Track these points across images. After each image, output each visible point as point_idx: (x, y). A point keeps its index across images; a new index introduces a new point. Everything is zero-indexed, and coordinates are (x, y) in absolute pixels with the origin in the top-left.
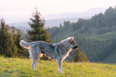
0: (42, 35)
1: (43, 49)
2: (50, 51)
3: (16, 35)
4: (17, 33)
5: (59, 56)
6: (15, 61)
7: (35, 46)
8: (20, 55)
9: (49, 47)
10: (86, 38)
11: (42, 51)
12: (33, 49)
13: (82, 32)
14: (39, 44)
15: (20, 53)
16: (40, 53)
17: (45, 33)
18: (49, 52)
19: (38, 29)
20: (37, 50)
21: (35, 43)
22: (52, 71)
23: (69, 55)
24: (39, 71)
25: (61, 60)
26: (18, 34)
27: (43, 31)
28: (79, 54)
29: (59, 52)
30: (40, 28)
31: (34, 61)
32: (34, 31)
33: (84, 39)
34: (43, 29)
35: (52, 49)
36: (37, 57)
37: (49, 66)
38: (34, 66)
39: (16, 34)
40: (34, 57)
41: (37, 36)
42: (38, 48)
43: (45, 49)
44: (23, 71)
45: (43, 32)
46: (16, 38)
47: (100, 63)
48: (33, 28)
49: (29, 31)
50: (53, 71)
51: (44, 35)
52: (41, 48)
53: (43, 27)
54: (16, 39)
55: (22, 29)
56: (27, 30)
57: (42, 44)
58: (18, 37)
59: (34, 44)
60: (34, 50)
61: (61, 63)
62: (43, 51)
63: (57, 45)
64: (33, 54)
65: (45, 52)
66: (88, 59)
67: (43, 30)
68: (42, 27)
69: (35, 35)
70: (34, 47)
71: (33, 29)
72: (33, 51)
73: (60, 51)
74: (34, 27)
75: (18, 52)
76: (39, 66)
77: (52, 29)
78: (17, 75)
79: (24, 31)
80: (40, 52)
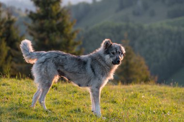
0: (56, 20)
1: (62, 66)
2: (76, 69)
3: (5, 21)
4: (7, 17)
5: (95, 78)
6: (4, 85)
7: (46, 60)
8: (12, 60)
9: (75, 63)
10: (146, 26)
11: (59, 71)
12: (41, 66)
13: (137, 14)
14: (53, 56)
15: (13, 56)
16: (55, 75)
17: (63, 17)
18: (75, 73)
19: (49, 8)
20: (50, 68)
21: (45, 55)
22: (79, 110)
23: (114, 76)
24: (54, 111)
25: (98, 87)
26: (9, 18)
27: (60, 13)
28: (130, 59)
29: (95, 70)
30: (54, 8)
31: (43, 90)
32: (42, 14)
33: (141, 27)
34: (59, 9)
35: (82, 66)
36: (49, 83)
37: (73, 96)
38: (43, 101)
39: (5, 19)
40: (44, 82)
41: (46, 23)
42: (51, 64)
43: (66, 67)
44: (22, 111)
45: (59, 15)
46: (5, 26)
47: (174, 86)
48: (39, 6)
49: (31, 12)
50: (82, 111)
51: (60, 20)
52: (57, 65)
53: (59, 5)
54: (4, 29)
55: (17, 7)
56: (27, 11)
57: (60, 56)
58: (8, 25)
59: (44, 57)
60: (43, 70)
61: (98, 93)
62: (62, 70)
63: (91, 57)
64: (42, 78)
65: (67, 73)
66: (149, 70)
67: (59, 11)
68: (57, 4)
69: (43, 21)
70: (43, 63)
71: (38, 9)
72: (40, 70)
73: (97, 68)
74: (40, 4)
75: (9, 53)
76: (54, 96)
77: (77, 7)
78: (10, 119)
79: (19, 10)
80: (56, 72)
